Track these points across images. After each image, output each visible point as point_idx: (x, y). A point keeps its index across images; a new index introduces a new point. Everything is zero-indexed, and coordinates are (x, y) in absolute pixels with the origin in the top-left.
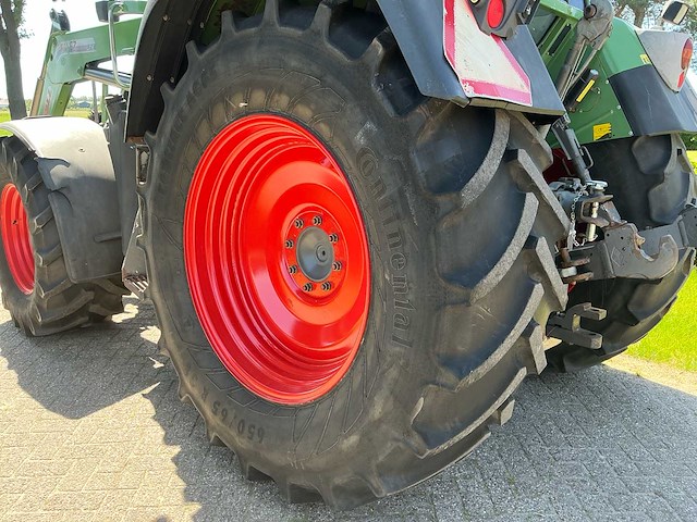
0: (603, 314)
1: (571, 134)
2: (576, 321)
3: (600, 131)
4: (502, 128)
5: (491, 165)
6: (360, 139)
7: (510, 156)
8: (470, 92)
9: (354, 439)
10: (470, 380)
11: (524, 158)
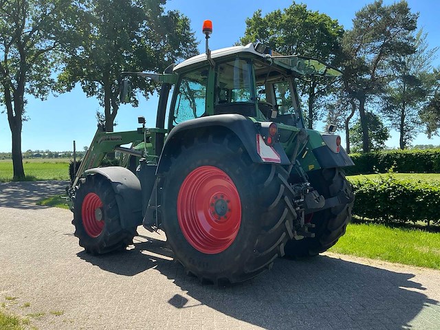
0: (314, 226)
1: (300, 168)
2: (306, 229)
3: (311, 167)
4: (273, 169)
5: (271, 178)
6: (237, 172)
7: (276, 175)
8: (264, 161)
9: (239, 256)
10: (270, 232)
11: (280, 175)
